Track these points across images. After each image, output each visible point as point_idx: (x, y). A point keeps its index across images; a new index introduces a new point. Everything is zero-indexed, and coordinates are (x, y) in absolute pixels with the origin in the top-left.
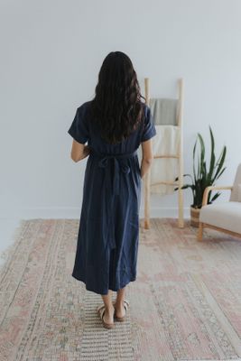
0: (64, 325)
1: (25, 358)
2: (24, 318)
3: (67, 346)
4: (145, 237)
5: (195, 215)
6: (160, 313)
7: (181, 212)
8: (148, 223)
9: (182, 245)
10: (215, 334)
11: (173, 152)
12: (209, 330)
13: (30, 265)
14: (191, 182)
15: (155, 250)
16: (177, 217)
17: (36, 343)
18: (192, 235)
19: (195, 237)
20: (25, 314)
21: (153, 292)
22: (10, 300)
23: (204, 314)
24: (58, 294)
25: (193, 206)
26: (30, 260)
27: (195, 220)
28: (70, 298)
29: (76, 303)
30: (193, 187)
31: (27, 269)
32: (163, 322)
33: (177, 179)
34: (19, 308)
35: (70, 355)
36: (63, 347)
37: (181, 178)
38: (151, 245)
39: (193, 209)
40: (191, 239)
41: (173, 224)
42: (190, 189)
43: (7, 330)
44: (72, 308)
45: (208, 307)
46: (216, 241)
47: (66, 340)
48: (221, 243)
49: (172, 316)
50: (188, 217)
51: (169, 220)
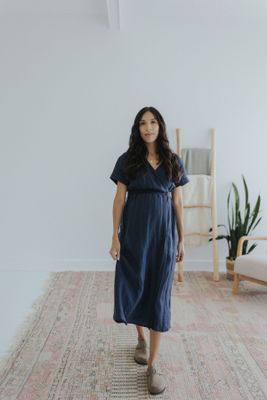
0: (94, 368)
1: (57, 397)
2: (55, 362)
3: (98, 387)
4: (178, 289)
5: (230, 267)
6: (190, 360)
7: (216, 265)
8: (182, 275)
9: (217, 298)
10: (246, 381)
11: (206, 202)
12: (240, 377)
13: (61, 315)
14: (226, 232)
15: (188, 302)
16: (212, 270)
17: (66, 384)
18: (228, 287)
19: (230, 290)
20: (56, 359)
21: (185, 340)
22: (41, 346)
23: (236, 362)
24: (89, 341)
25: (229, 258)
26: (61, 310)
27: (231, 273)
28: (101, 345)
29: (106, 350)
30: (228, 238)
31: (58, 319)
32: (192, 369)
33: (211, 230)
34: (50, 354)
35: (100, 395)
36: (94, 388)
37: (215, 229)
38: (184, 297)
39: (229, 261)
40: (226, 292)
41: (208, 277)
42: (225, 240)
43: (38, 373)
44: (103, 353)
45: (240, 355)
46: (253, 294)
47: (96, 381)
48: (259, 296)
49: (202, 364)
50: (223, 270)
51: (204, 273)
